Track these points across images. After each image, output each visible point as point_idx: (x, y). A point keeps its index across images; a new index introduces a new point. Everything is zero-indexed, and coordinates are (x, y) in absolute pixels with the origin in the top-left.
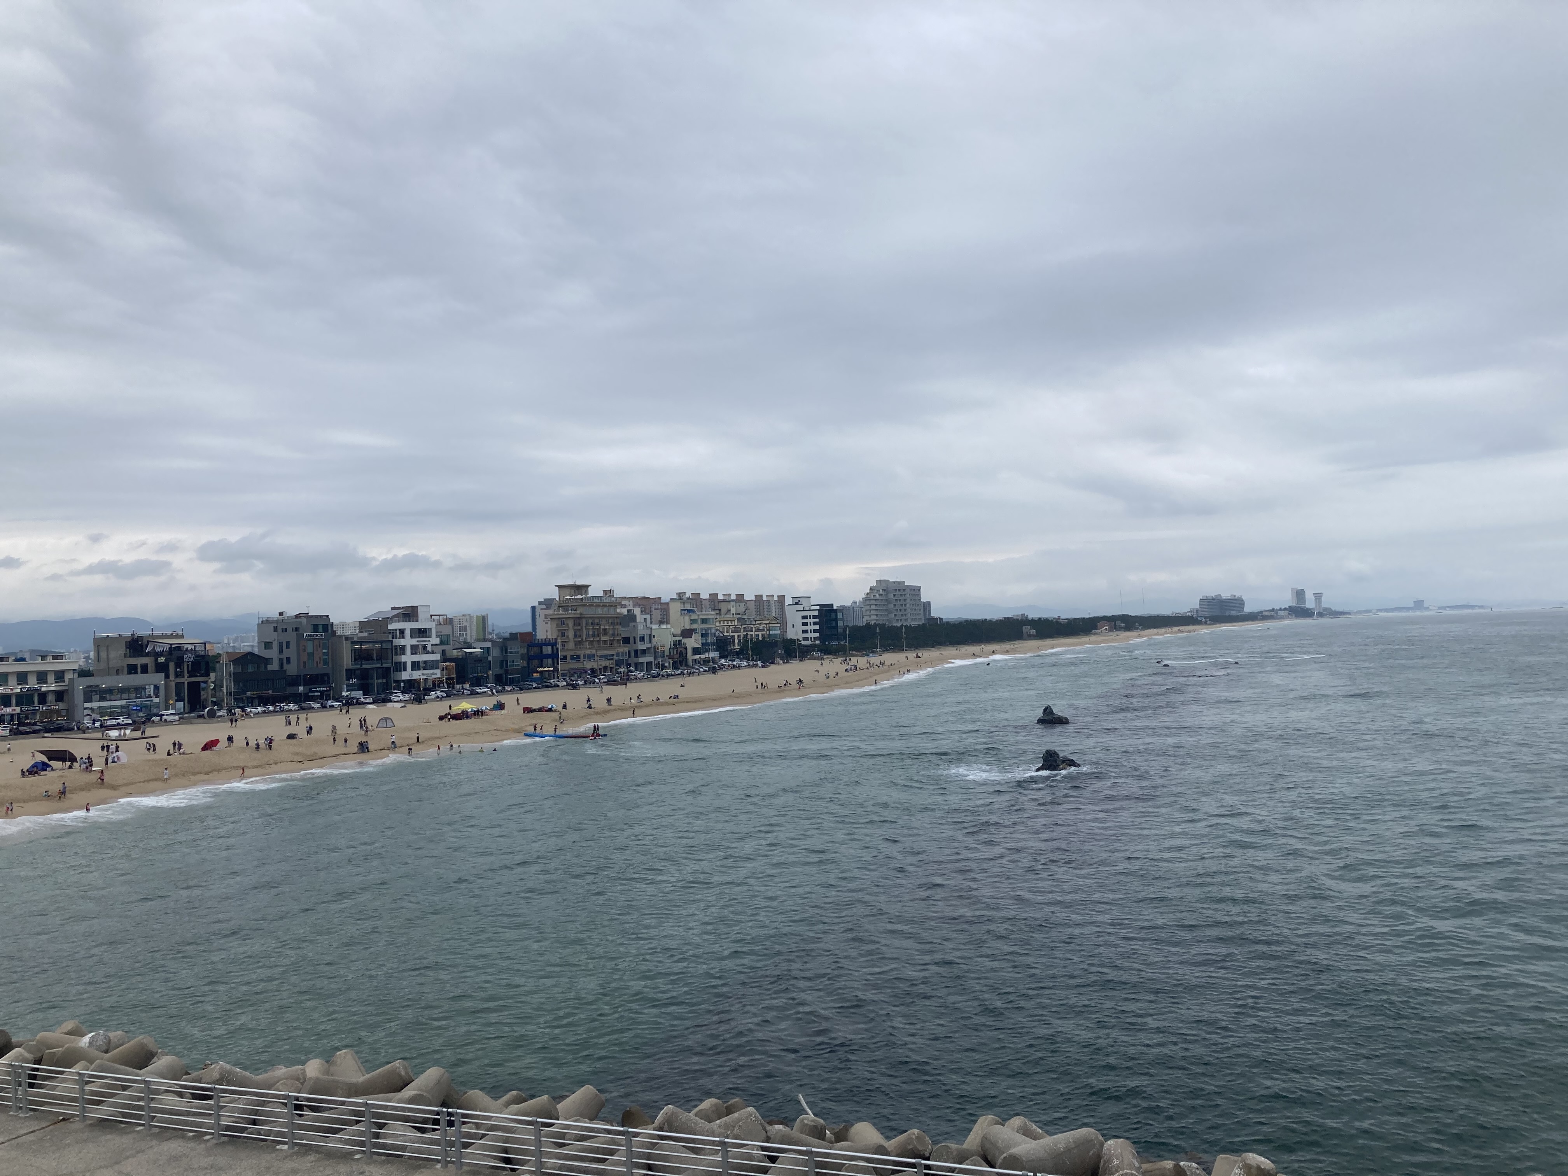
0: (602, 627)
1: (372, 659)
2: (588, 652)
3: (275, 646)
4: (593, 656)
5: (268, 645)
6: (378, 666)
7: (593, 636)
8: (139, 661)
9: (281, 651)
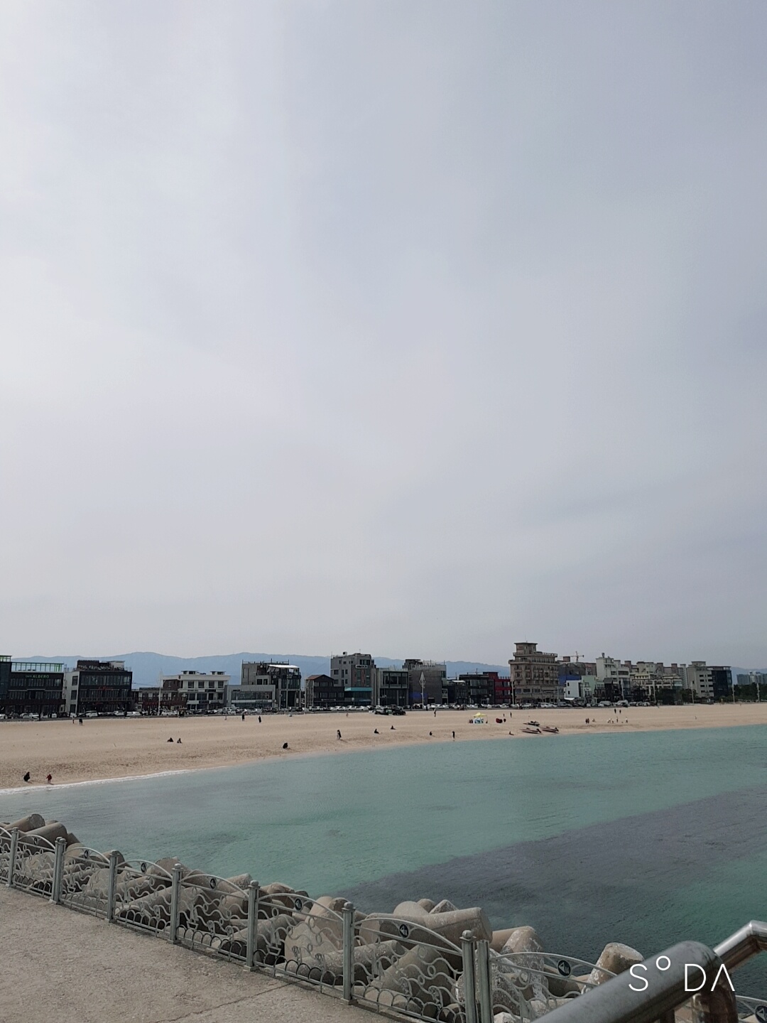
0: (545, 671)
1: (396, 683)
2: (536, 687)
3: (340, 672)
4: (539, 690)
5: (336, 672)
6: (400, 687)
7: (539, 676)
8: (263, 677)
9: (343, 676)
